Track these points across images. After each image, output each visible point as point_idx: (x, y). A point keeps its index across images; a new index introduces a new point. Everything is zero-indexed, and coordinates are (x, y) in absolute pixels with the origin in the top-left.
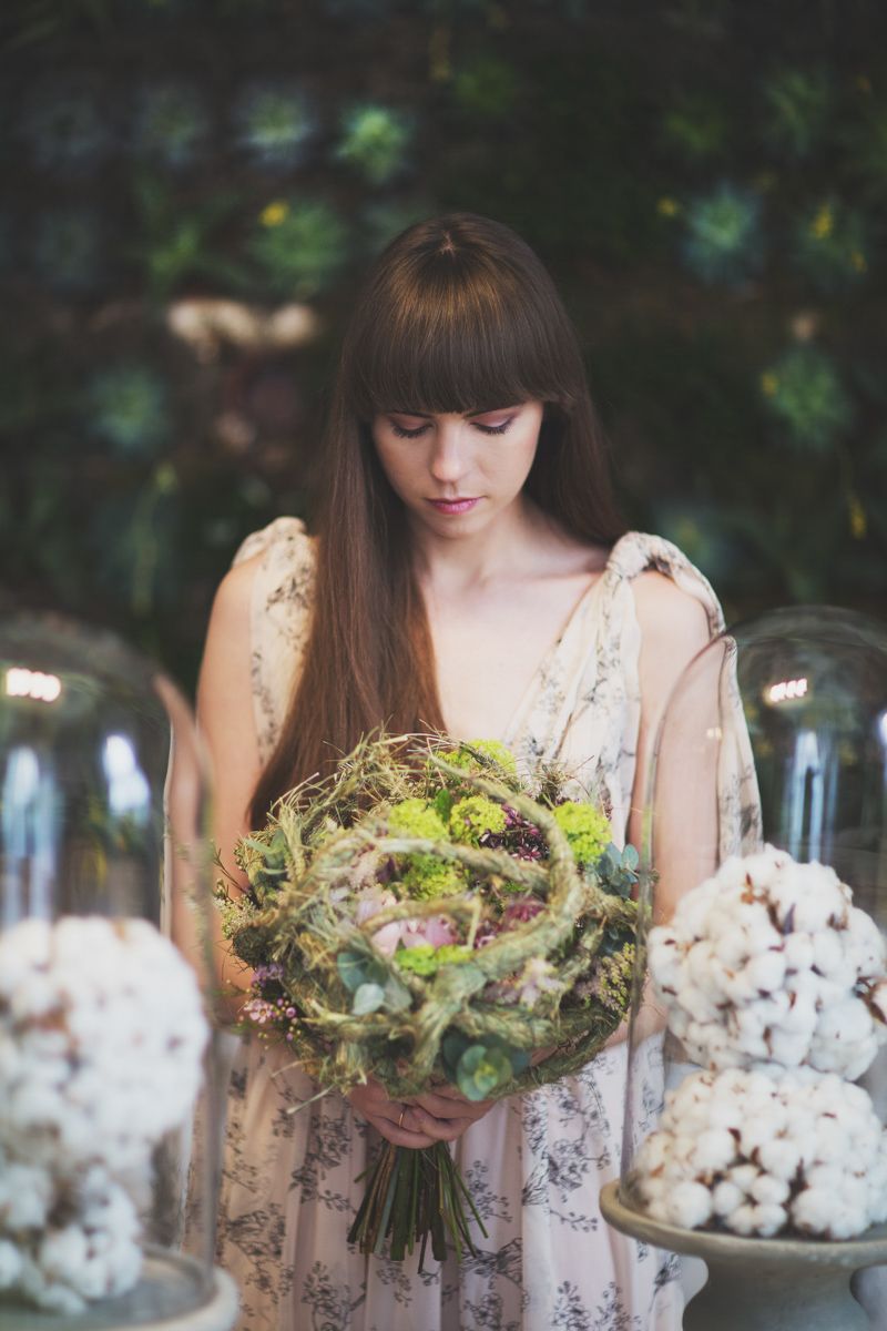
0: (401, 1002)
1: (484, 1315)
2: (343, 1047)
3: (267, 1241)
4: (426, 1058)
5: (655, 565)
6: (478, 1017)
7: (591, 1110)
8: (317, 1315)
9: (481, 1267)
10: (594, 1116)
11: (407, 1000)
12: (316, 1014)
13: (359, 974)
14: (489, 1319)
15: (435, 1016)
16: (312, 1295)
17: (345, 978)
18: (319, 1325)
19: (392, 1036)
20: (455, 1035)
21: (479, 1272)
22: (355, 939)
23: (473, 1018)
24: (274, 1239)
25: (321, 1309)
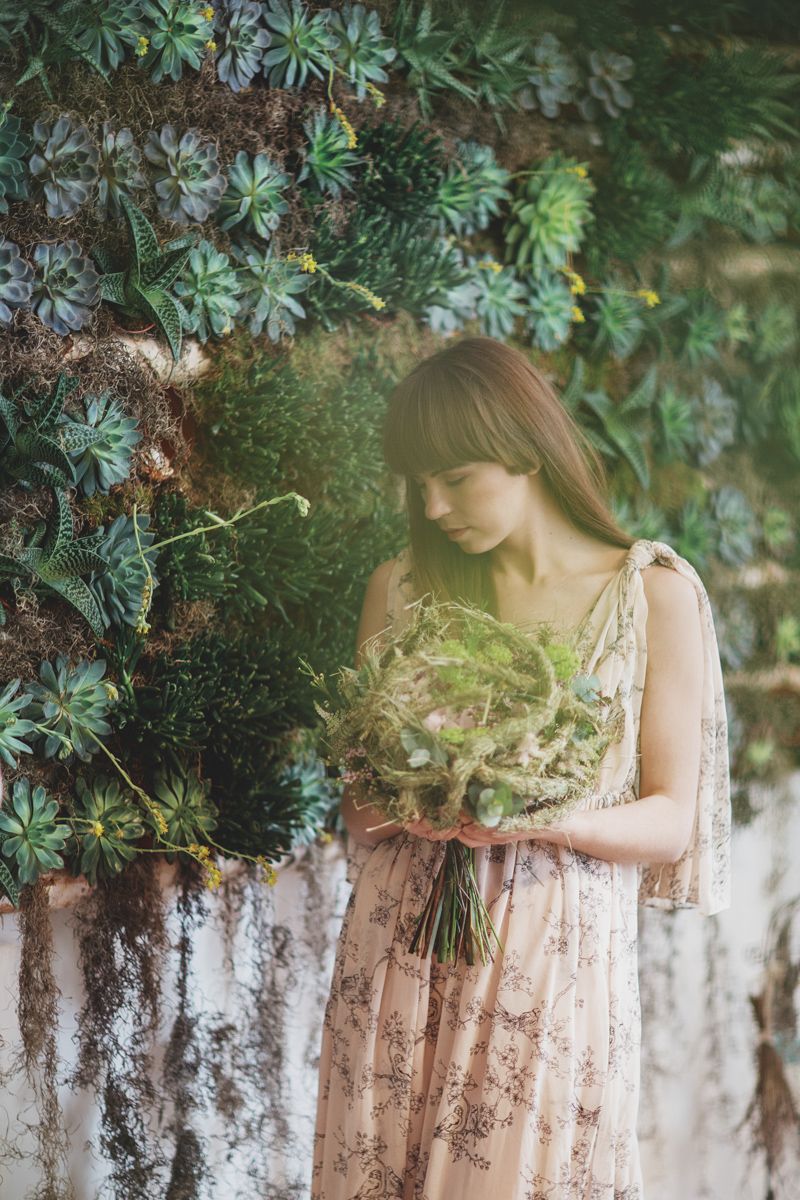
0: (441, 761)
1: (505, 1058)
2: (404, 793)
3: (357, 993)
4: (457, 797)
5: (659, 561)
6: (491, 771)
7: (588, 924)
8: (392, 1048)
9: (507, 1024)
10: (590, 928)
11: (444, 759)
12: (386, 773)
13: (413, 742)
14: (508, 1062)
15: (464, 768)
16: (389, 1035)
17: (406, 745)
18: (393, 1056)
19: (435, 784)
20: (475, 782)
21: (505, 1028)
22: (413, 720)
23: (488, 772)
24: (362, 993)
25: (395, 1045)
